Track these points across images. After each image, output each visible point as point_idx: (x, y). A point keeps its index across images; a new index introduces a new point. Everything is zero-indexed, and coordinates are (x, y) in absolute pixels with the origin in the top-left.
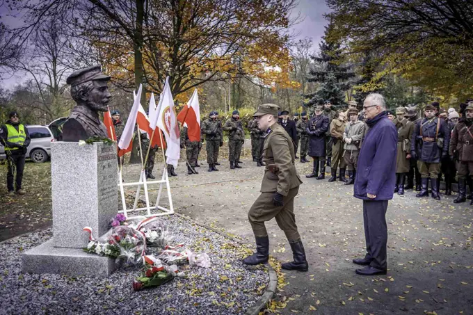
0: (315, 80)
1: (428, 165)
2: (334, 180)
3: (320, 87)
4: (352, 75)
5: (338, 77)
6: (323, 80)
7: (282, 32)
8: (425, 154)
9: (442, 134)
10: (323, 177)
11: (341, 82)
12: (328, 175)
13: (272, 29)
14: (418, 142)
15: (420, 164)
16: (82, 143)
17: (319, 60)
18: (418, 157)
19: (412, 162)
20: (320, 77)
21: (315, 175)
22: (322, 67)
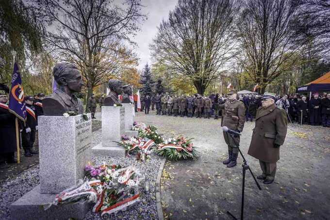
0: (142, 83)
1: (190, 109)
2: (163, 115)
3: (144, 86)
4: (154, 82)
5: (150, 83)
6: (145, 83)
7: (137, 68)
8: (189, 106)
9: (193, 102)
10: (160, 114)
11: (150, 84)
12: (161, 114)
13: (130, 66)
14: (187, 103)
15: (188, 109)
16: (130, 103)
17: (144, 77)
18: (188, 107)
19: (186, 109)
20: (144, 82)
22: (144, 79)
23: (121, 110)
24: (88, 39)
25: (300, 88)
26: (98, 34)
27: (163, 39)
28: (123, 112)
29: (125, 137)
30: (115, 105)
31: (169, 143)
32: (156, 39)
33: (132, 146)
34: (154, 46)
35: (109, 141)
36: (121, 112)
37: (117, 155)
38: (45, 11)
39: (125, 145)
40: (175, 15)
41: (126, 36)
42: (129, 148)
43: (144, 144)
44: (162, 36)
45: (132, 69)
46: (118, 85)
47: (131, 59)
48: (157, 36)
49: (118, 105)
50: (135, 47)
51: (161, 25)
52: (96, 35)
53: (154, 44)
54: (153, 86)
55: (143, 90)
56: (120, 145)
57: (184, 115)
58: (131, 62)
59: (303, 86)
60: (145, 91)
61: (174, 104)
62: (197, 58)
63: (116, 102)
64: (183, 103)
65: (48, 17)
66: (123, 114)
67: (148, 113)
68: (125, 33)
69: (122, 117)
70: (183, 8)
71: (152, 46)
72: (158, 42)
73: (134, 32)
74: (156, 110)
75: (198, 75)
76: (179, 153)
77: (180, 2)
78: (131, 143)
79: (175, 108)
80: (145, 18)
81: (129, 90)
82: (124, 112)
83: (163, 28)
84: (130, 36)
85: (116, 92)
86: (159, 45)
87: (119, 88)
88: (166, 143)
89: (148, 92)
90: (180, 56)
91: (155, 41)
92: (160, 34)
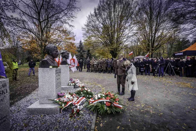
1: (109, 68)
3: (79, 54)
4: (85, 51)
6: (79, 52)
7: (74, 42)
9: (111, 63)
10: (89, 72)
12: (90, 71)
13: (71, 41)
14: (108, 64)
18: (108, 67)
21: (88, 71)
22: (79, 49)
23: (56, 71)
24: (40, 22)
25: (177, 53)
26: (48, 19)
27: (90, 24)
28: (58, 73)
29: (60, 95)
30: (51, 67)
31: (99, 99)
32: (86, 24)
33: (66, 103)
34: (85, 28)
35: (46, 99)
36: (57, 73)
37: (52, 113)
38: (10, 3)
39: (60, 103)
40: (98, 10)
41: (66, 22)
42: (63, 105)
43: (77, 100)
44: (90, 22)
45: (71, 43)
46: (54, 50)
47: (70, 36)
48: (86, 22)
49: (54, 67)
50: (73, 28)
51: (89, 16)
52: (46, 19)
53: (85, 27)
54: (84, 54)
55: (78, 57)
56: (55, 103)
57: (105, 72)
58: (70, 39)
59: (179, 53)
60: (80, 57)
61: (98, 65)
62: (112, 36)
63: (52, 64)
64: (104, 64)
65: (12, 7)
66: (59, 74)
67: (81, 71)
68: (66, 19)
69: (58, 77)
70: (102, 6)
71: (83, 29)
72: (87, 26)
73: (72, 19)
74: (87, 69)
75: (113, 47)
76: (108, 109)
77: (100, 2)
78: (65, 100)
79: (99, 67)
80: (79, 10)
81: (66, 55)
82: (60, 72)
83: (90, 17)
84: (69, 22)
85: (52, 55)
86: (88, 27)
87: (54, 52)
88: (96, 98)
89: (82, 58)
90: (101, 35)
91: (85, 25)
92: (88, 21)
